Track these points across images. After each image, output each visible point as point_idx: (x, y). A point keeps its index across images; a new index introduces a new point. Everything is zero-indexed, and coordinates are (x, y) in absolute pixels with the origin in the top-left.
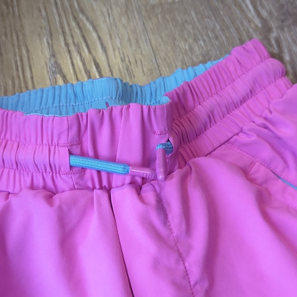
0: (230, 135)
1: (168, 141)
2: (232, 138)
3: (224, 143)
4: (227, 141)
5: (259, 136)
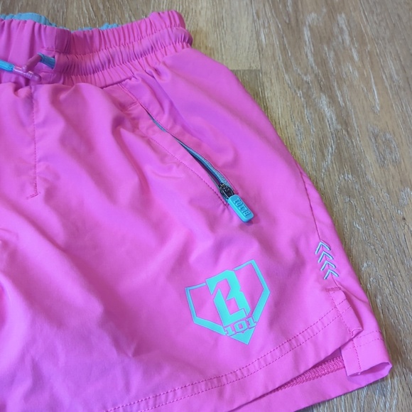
0: (123, 77)
1: (54, 57)
2: (124, 80)
3: (116, 83)
4: (120, 82)
5: (144, 80)
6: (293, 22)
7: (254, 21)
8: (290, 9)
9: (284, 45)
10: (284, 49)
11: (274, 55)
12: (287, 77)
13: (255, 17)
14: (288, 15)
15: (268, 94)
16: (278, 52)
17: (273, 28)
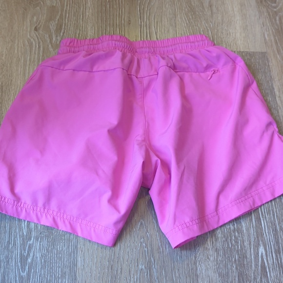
6: (280, 29)
7: (262, 28)
8: (278, 22)
9: (276, 40)
10: (276, 43)
11: (272, 45)
12: (278, 56)
13: (262, 26)
14: (277, 25)
15: (271, 64)
16: (274, 44)
17: (271, 32)
